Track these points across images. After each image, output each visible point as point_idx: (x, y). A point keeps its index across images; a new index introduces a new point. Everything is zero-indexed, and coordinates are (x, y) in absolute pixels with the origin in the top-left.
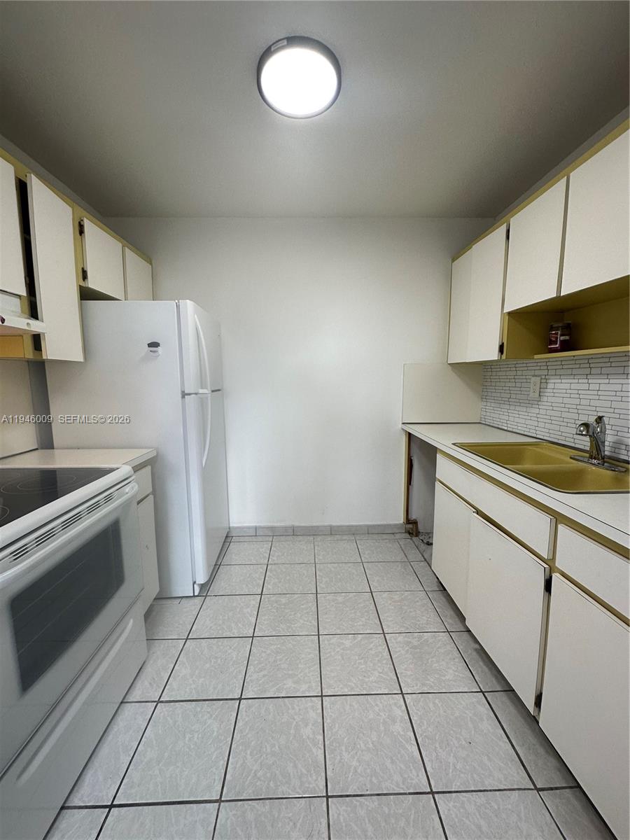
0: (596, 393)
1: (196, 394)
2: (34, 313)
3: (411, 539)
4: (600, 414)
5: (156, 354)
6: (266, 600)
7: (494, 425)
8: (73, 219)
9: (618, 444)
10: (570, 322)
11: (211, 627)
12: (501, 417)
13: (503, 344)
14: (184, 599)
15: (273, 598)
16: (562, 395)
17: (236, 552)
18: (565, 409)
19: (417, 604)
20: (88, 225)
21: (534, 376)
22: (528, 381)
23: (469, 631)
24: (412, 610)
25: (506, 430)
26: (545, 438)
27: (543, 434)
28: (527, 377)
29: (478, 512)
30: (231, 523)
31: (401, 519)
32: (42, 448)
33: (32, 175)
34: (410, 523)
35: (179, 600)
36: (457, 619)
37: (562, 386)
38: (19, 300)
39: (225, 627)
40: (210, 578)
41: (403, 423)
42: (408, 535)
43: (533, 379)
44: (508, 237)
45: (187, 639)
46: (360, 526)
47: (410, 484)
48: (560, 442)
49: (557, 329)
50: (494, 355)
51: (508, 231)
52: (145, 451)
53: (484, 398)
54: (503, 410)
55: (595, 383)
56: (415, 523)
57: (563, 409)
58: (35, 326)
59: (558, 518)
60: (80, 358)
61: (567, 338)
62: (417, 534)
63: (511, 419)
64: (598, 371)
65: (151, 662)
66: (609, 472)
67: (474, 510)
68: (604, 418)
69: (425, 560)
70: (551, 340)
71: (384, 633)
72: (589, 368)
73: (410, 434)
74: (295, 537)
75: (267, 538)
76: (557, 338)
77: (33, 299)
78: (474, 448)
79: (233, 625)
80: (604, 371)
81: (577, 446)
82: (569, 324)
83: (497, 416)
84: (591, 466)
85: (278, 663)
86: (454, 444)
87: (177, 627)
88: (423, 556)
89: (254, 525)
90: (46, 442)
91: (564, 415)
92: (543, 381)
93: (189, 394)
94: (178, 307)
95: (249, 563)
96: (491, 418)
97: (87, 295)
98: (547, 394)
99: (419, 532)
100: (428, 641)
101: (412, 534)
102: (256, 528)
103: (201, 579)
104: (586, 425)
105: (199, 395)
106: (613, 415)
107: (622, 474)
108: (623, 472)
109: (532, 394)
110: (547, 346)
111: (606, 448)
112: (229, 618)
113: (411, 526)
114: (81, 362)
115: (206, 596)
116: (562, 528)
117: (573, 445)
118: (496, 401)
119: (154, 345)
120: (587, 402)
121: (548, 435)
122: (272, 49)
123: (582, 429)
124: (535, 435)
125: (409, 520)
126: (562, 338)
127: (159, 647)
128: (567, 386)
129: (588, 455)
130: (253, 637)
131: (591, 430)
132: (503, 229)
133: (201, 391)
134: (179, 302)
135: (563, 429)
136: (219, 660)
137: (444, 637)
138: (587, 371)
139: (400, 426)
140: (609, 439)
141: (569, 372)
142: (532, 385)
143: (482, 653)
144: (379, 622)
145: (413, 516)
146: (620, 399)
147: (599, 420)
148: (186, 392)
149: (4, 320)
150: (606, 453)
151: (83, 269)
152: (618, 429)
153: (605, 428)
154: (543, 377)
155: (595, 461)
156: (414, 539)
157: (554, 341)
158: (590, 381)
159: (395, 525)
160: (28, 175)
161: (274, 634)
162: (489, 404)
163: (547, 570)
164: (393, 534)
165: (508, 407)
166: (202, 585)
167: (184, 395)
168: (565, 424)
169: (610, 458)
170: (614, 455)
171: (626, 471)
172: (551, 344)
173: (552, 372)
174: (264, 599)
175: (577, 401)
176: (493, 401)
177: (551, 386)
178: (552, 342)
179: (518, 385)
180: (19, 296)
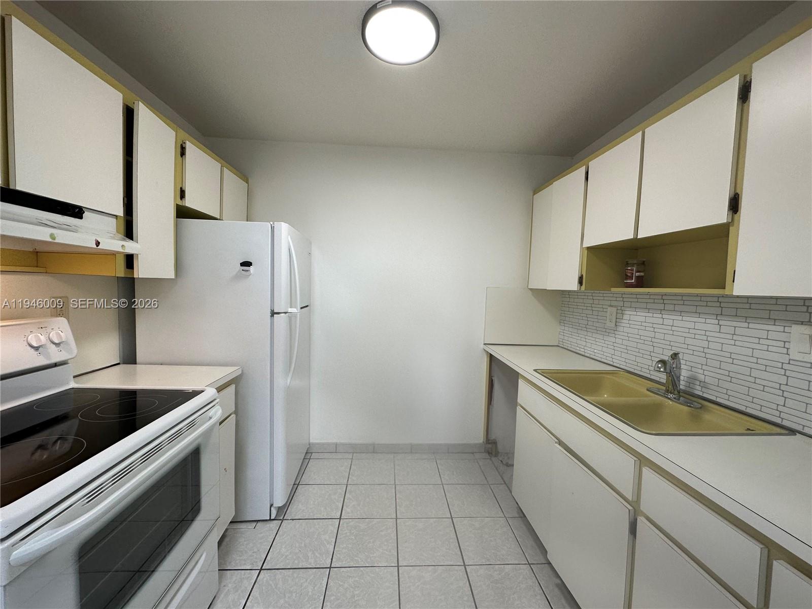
0: (670, 328)
1: (285, 313)
2: (129, 233)
3: (491, 459)
4: (676, 350)
5: (247, 273)
6: (345, 525)
7: (571, 349)
8: (176, 143)
9: (692, 379)
10: (645, 260)
11: (286, 556)
12: (579, 342)
13: (582, 276)
14: (259, 524)
15: (352, 523)
16: (637, 327)
17: (317, 471)
18: (640, 341)
19: (497, 532)
20: (189, 147)
21: (611, 306)
22: (605, 310)
23: (550, 563)
24: (492, 539)
25: (583, 355)
26: (621, 367)
27: (620, 362)
28: (604, 307)
29: (560, 443)
30: (311, 438)
31: (480, 438)
32: (124, 363)
33: (140, 102)
34: (489, 443)
35: (254, 524)
36: (538, 550)
37: (636, 318)
38: (115, 220)
39: (301, 556)
40: (288, 500)
41: (485, 344)
42: (487, 456)
43: (609, 309)
44: (587, 178)
45: (261, 569)
46: (440, 445)
47: (491, 404)
48: (636, 372)
49: (633, 265)
50: (573, 286)
51: (587, 173)
52: (230, 370)
53: (562, 321)
54: (580, 335)
55: (670, 319)
56: (495, 443)
57: (638, 341)
58: (130, 247)
59: (642, 461)
60: (172, 275)
61: (642, 274)
62: (497, 454)
63: (589, 345)
64: (671, 307)
65: (222, 596)
66: (685, 408)
67: (556, 440)
68: (679, 355)
69: (505, 484)
70: (627, 276)
71: (465, 565)
72: (663, 305)
73: (491, 355)
74: (375, 454)
75: (347, 456)
76: (633, 274)
77: (129, 218)
78: (555, 375)
79: (310, 554)
80: (677, 308)
81: (652, 377)
82: (644, 261)
83: (575, 341)
84: (667, 400)
85: (356, 599)
86: (535, 370)
87: (251, 556)
88: (503, 478)
89: (335, 441)
90: (129, 357)
91: (640, 346)
92: (619, 311)
93: (278, 313)
94: (273, 228)
95: (329, 483)
96: (569, 343)
97: (183, 213)
98: (623, 325)
99: (498, 452)
100: (509, 575)
101: (491, 453)
102: (336, 444)
103: (279, 502)
104: (663, 362)
105: (287, 314)
106: (687, 351)
107: (698, 410)
108: (698, 408)
109: (608, 324)
110: (623, 280)
111: (682, 382)
112: (305, 546)
113: (490, 446)
114: (172, 279)
115: (282, 520)
116: (646, 471)
117: (649, 376)
118: (574, 327)
119: (246, 264)
120: (662, 336)
121: (625, 364)
122: (378, 7)
123: (660, 365)
124: (611, 363)
125: (489, 440)
126: (638, 274)
127: (232, 579)
128: (643, 319)
129: (664, 388)
130: (330, 568)
131: (668, 367)
132: (583, 170)
133: (290, 310)
134: (273, 224)
135: (638, 360)
136: (294, 595)
137: (525, 570)
138: (662, 307)
139: (482, 346)
140: (684, 374)
141: (644, 305)
142: (608, 313)
143: (563, 588)
144: (459, 553)
145: (493, 437)
146: (693, 336)
147: (675, 356)
148: (275, 311)
149: (99, 243)
150: (681, 387)
151: (181, 188)
152: (692, 364)
153: (680, 364)
154: (619, 308)
155: (671, 396)
156: (493, 459)
157: (630, 277)
158: (664, 316)
159: (475, 445)
160: (135, 102)
161: (352, 564)
162: (566, 328)
163: (632, 512)
164: (473, 453)
165: (585, 333)
166: (279, 508)
167: (273, 314)
168: (641, 355)
169: (685, 392)
170: (688, 389)
171: (701, 408)
172: (627, 279)
173: (626, 304)
174: (343, 524)
175: (652, 335)
176: (571, 326)
177: (625, 317)
178: (627, 277)
179: (595, 313)
180: (116, 216)
